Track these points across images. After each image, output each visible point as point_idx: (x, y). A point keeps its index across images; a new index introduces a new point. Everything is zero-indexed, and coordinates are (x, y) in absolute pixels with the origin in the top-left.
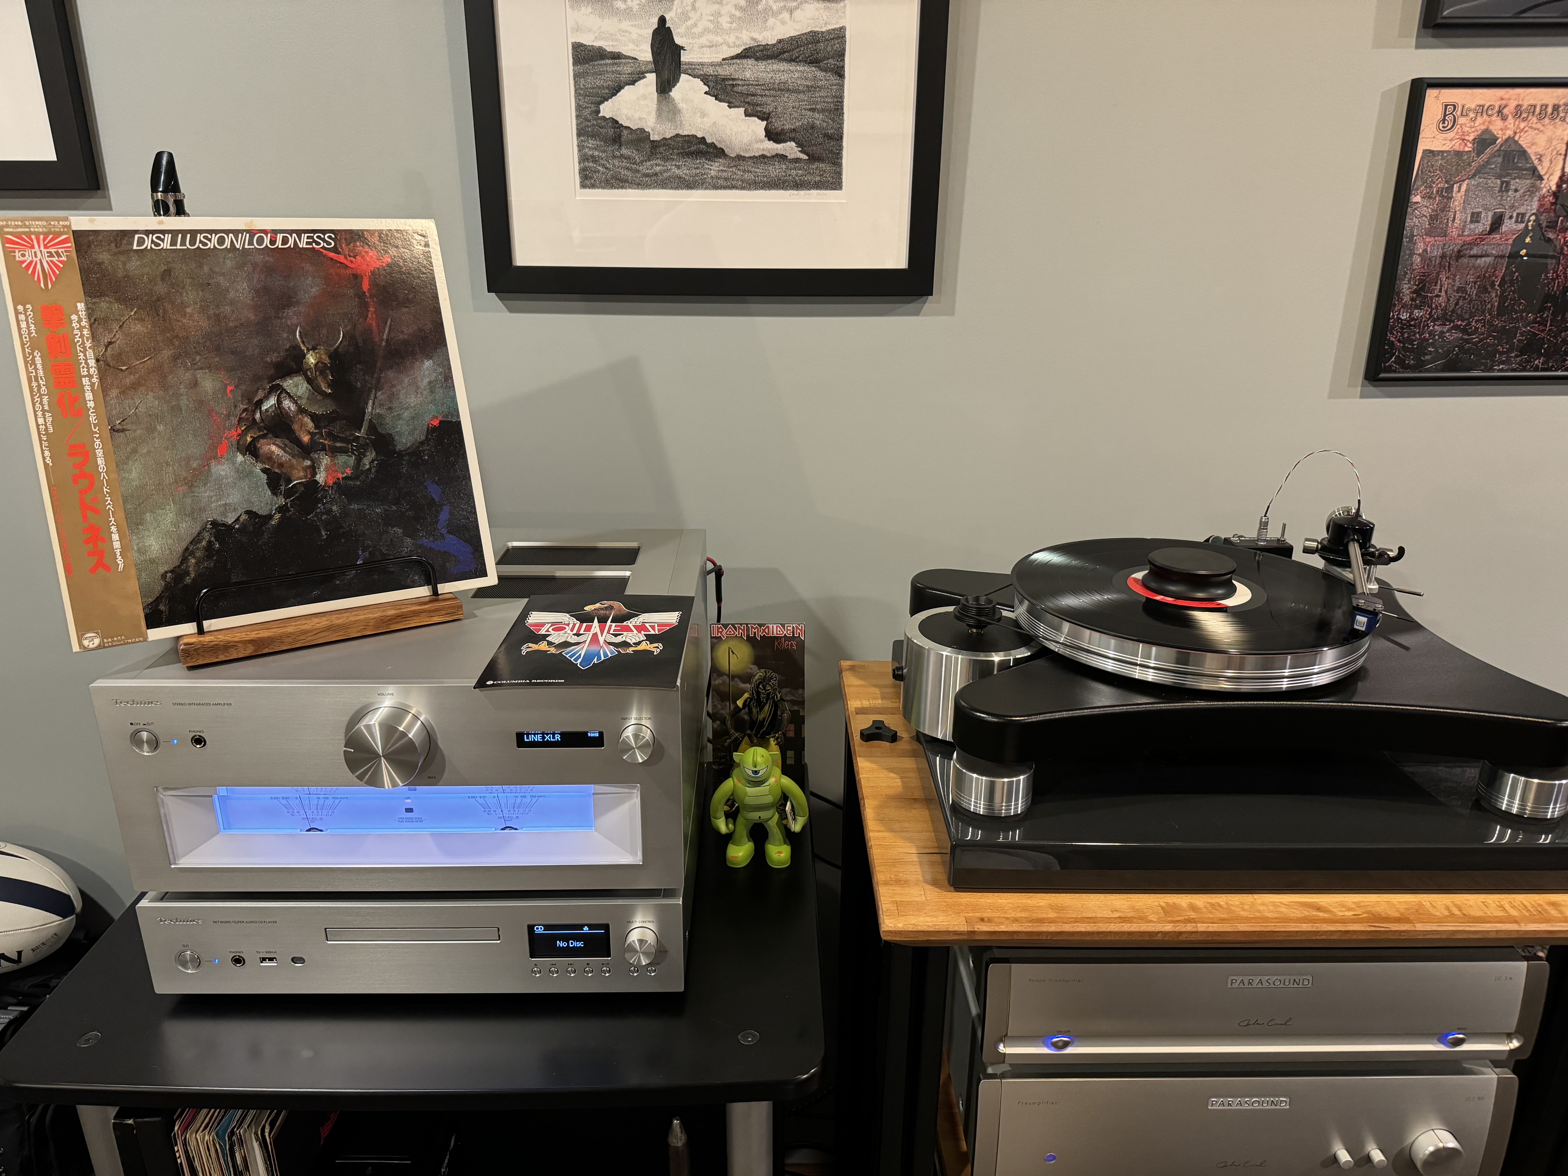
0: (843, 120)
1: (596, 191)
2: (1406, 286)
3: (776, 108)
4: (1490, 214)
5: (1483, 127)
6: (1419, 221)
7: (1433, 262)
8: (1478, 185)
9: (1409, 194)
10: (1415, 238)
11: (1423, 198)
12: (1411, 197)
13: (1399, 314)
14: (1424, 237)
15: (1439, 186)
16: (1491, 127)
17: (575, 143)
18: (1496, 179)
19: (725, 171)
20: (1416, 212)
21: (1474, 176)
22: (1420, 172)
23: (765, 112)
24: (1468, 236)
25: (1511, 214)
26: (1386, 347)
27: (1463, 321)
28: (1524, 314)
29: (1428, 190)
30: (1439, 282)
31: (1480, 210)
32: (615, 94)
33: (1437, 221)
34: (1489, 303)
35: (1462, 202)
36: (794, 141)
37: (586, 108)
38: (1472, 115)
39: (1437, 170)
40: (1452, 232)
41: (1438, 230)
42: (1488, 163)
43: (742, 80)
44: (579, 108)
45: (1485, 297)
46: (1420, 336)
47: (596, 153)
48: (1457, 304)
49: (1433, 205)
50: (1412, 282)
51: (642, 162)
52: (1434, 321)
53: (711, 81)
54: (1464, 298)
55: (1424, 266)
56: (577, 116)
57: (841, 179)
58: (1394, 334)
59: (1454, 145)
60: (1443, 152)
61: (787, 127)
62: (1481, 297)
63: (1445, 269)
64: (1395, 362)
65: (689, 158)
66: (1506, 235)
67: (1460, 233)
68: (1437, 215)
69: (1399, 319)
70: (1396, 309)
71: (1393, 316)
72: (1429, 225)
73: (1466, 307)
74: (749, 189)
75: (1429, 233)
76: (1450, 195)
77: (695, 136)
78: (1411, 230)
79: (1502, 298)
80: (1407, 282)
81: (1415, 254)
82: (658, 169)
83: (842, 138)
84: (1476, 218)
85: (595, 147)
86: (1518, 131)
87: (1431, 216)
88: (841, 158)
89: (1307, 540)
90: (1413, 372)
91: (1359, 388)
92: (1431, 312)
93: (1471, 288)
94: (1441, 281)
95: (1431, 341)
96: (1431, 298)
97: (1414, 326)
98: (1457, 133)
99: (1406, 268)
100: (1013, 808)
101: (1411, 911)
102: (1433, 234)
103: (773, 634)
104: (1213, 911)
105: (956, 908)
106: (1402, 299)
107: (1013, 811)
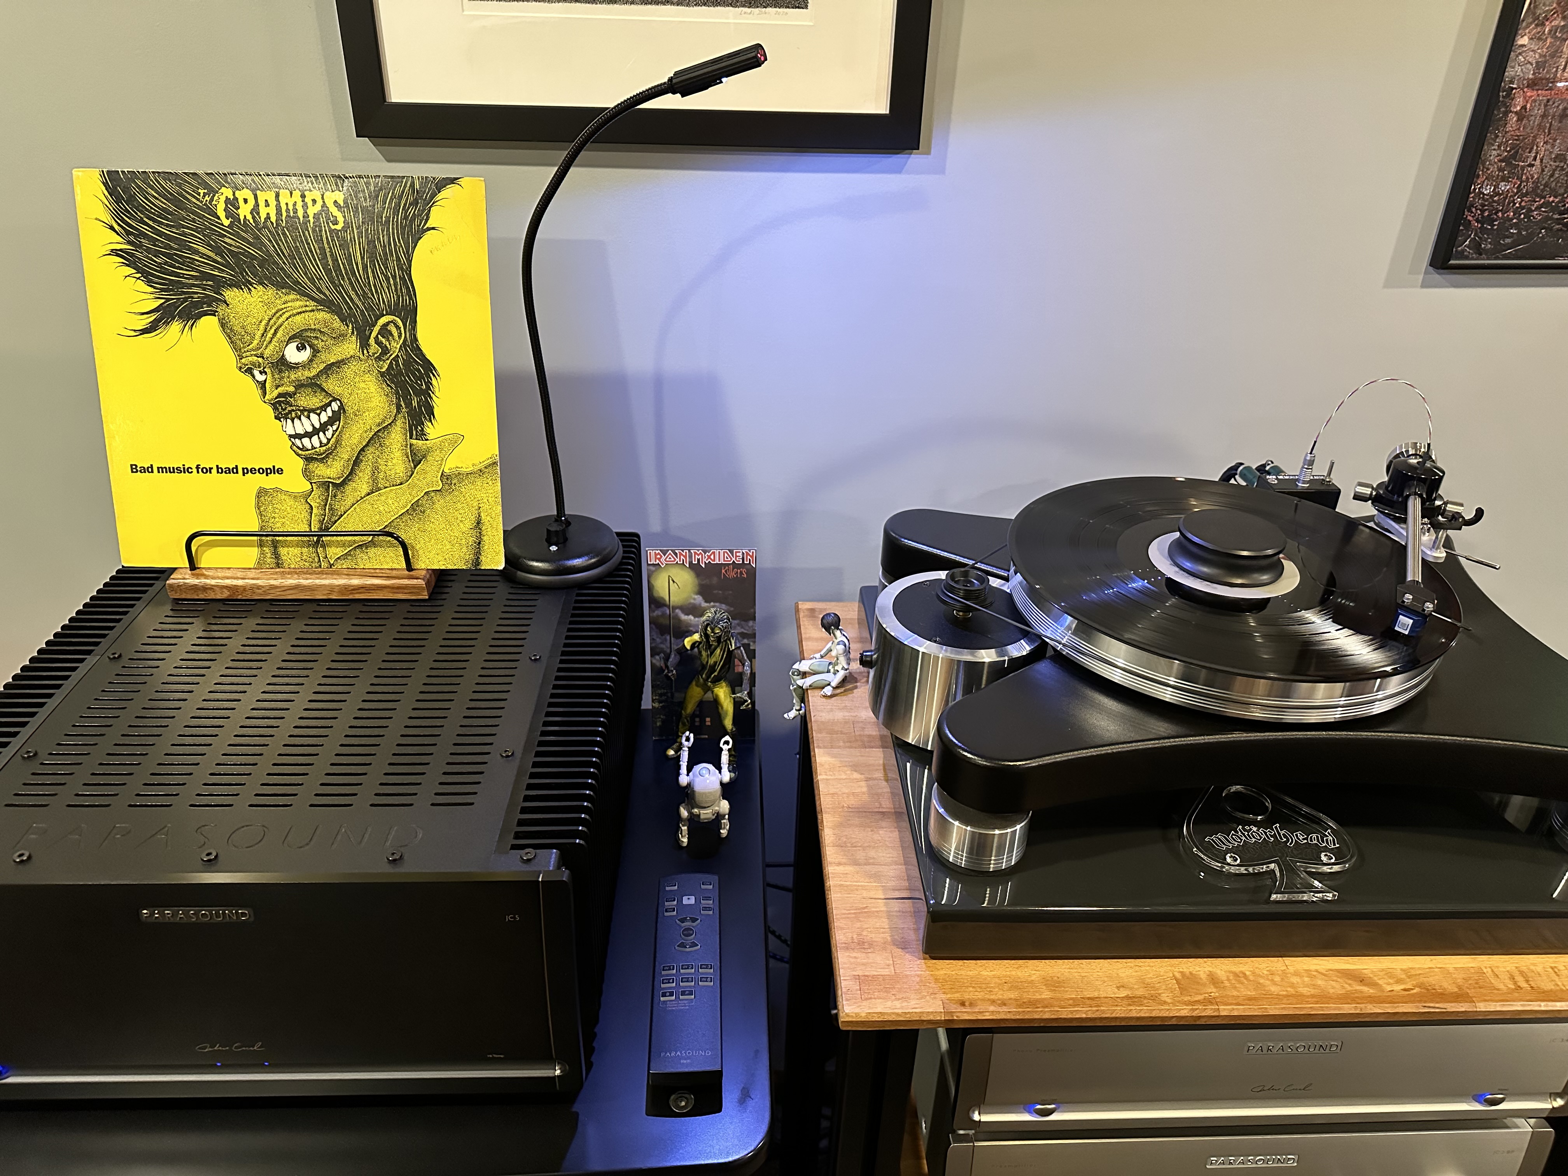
2: (1494, 152)
6: (1522, 69)
7: (1532, 122)
9: (1516, 34)
10: (1514, 91)
11: (1532, 39)
12: (1516, 38)
13: (1481, 187)
14: (1525, 90)
15: (1553, 24)
20: (1520, 57)
22: (1532, 6)
26: (1461, 228)
27: (1555, 197)
29: (1539, 30)
30: (1535, 148)
33: (1544, 70)
46: (1503, 214)
48: (1552, 176)
49: (1542, 49)
50: (1502, 148)
52: (1522, 196)
54: (1562, 169)
55: (1520, 127)
58: (1472, 212)
63: (1544, 131)
68: (1545, 62)
70: (1479, 181)
71: (1475, 189)
72: (1533, 74)
73: (1562, 179)
74: (688, 5)
76: (1564, 36)
80: (1497, 147)
81: (1511, 112)
87: (1537, 63)
89: (1360, 484)
90: (1488, 259)
91: (1421, 277)
92: (1520, 185)
94: (1537, 147)
95: (1514, 221)
96: (1523, 168)
97: (1498, 202)
99: (1498, 129)
100: (1005, 860)
101: (1470, 982)
102: (1537, 87)
103: (719, 561)
104: (1237, 985)
105: (931, 985)
106: (1488, 169)
107: (1004, 864)
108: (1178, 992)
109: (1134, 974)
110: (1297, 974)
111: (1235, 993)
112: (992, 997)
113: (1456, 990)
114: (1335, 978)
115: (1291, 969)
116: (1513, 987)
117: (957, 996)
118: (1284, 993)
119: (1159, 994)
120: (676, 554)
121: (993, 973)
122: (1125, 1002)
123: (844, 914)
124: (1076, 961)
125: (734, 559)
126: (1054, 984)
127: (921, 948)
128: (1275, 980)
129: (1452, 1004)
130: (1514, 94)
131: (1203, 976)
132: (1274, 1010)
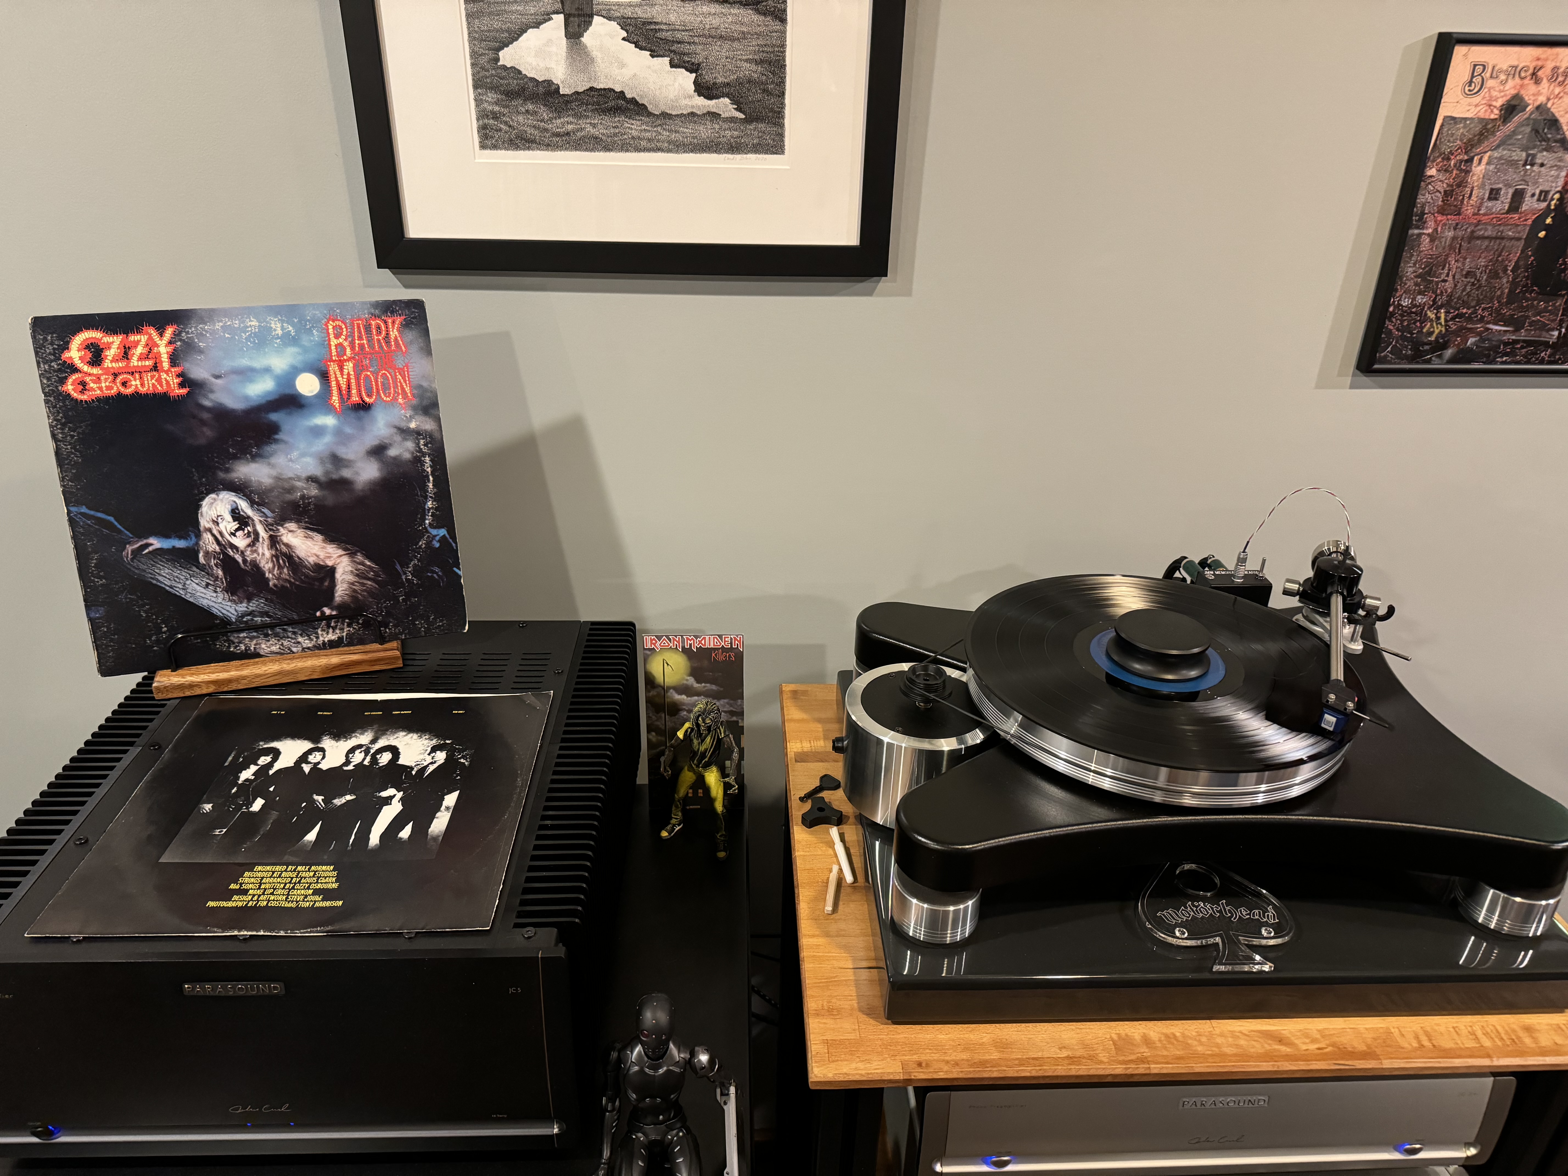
0: (784, 73)
1: (499, 152)
2: (1410, 269)
3: (706, 59)
4: (1511, 191)
5: (1513, 92)
7: (1443, 243)
8: (1500, 158)
9: (1425, 167)
10: (1426, 216)
11: (1439, 171)
12: (1426, 171)
13: (1400, 300)
14: (1436, 215)
15: (1458, 158)
16: (1522, 92)
17: (472, 96)
18: (1522, 151)
19: (649, 131)
20: (1430, 186)
21: (1498, 146)
22: (1438, 142)
23: (693, 63)
24: (1484, 215)
25: (1533, 191)
27: (1468, 309)
28: (1535, 302)
29: (1445, 163)
31: (1500, 186)
32: (517, 39)
33: (1451, 198)
34: (1499, 289)
35: (1481, 176)
36: (728, 97)
37: (481, 55)
38: (1503, 77)
39: (1457, 139)
40: (1467, 210)
41: (1452, 208)
42: (1514, 133)
43: (666, 24)
44: (474, 54)
45: (1495, 283)
46: (1421, 324)
47: (497, 109)
48: (1464, 290)
49: (1449, 180)
51: (551, 119)
52: (1438, 308)
53: (630, 25)
54: (1473, 284)
55: (1433, 247)
56: (473, 65)
57: (783, 141)
59: (1479, 111)
60: (1466, 119)
61: (720, 80)
62: (1492, 283)
63: (1455, 251)
64: (1391, 352)
65: (606, 115)
66: (1526, 215)
67: (1476, 211)
69: (1399, 305)
70: (1398, 295)
71: (1394, 302)
73: (1474, 293)
74: (677, 152)
75: (1442, 211)
76: (1468, 169)
77: (614, 91)
78: (1422, 207)
79: (1514, 284)
80: (1412, 265)
82: (570, 127)
83: (783, 94)
84: (1494, 194)
85: (495, 102)
86: (1552, 97)
87: (1445, 191)
88: (783, 117)
89: (1289, 581)
90: (1410, 363)
91: (1350, 378)
92: (1435, 298)
93: (1481, 273)
94: (1449, 265)
96: (1437, 283)
97: (1415, 313)
98: (1484, 98)
99: (1413, 249)
100: (959, 933)
101: (1379, 1041)
102: (1446, 213)
103: (710, 645)
104: (1168, 1046)
105: (892, 1048)
106: (1406, 284)
107: (959, 937)
108: (1113, 1052)
109: (1075, 1035)
110: (1222, 1035)
111: (1165, 1053)
112: (947, 1058)
113: (1365, 1048)
114: (1256, 1039)
115: (1218, 1031)
116: (1417, 1045)
117: (915, 1058)
118: (1210, 1052)
119: (1097, 1054)
120: (670, 640)
121: (948, 1036)
122: (1066, 1062)
123: (815, 983)
124: (1023, 1025)
125: (723, 644)
126: (1002, 1045)
127: (882, 1013)
128: (1203, 1040)
129: (1361, 1062)
130: (1426, 218)
131: (1137, 1037)
132: (1199, 1068)
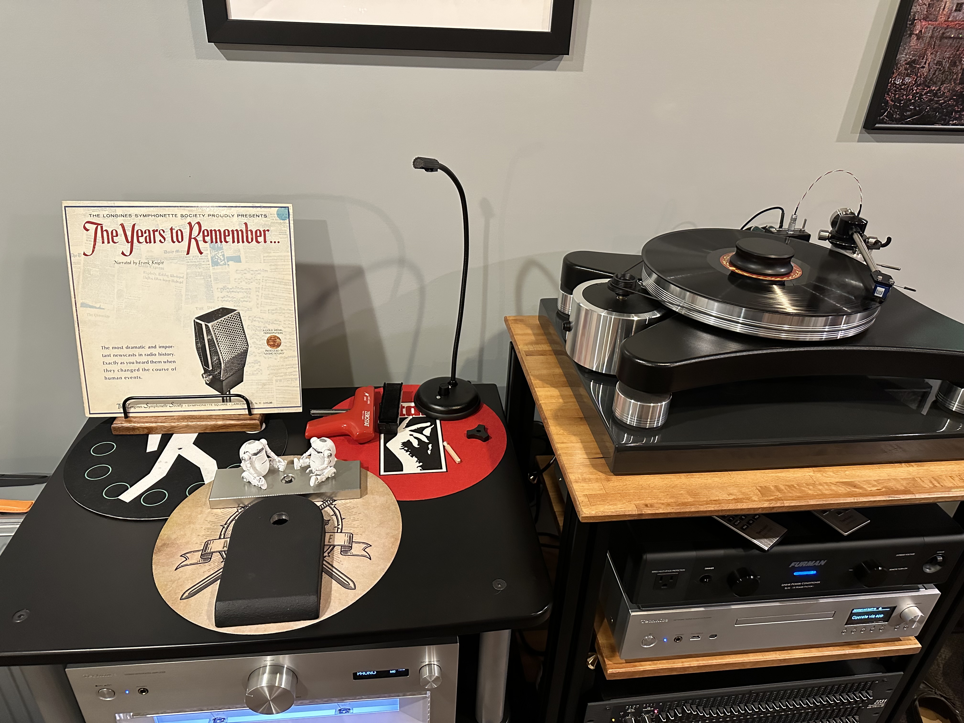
6: (920, 8)
7: (925, 40)
10: (916, 21)
13: (895, 80)
14: (922, 21)
20: (920, 1)
24: (951, 21)
26: (882, 105)
30: (926, 57)
33: (932, 9)
34: (955, 74)
40: (941, 18)
41: (932, 16)
45: (954, 70)
46: (907, 97)
50: (908, 56)
52: (917, 86)
54: (940, 70)
55: (918, 43)
58: (889, 95)
62: (951, 70)
63: (931, 47)
64: (887, 116)
67: (947, 19)
68: (933, 4)
69: (894, 83)
70: (894, 76)
71: (891, 81)
72: (926, 11)
73: (940, 76)
75: (926, 18)
78: (914, 15)
80: (904, 56)
81: (913, 34)
84: (959, 7)
87: (929, 4)
89: (820, 231)
90: (897, 124)
91: (858, 135)
92: (916, 79)
93: (946, 62)
95: (913, 101)
96: (918, 69)
97: (904, 89)
99: (906, 44)
102: (928, 20)
105: (627, 497)
106: (899, 69)
112: (662, 502)
122: (733, 501)
131: (772, 488)
